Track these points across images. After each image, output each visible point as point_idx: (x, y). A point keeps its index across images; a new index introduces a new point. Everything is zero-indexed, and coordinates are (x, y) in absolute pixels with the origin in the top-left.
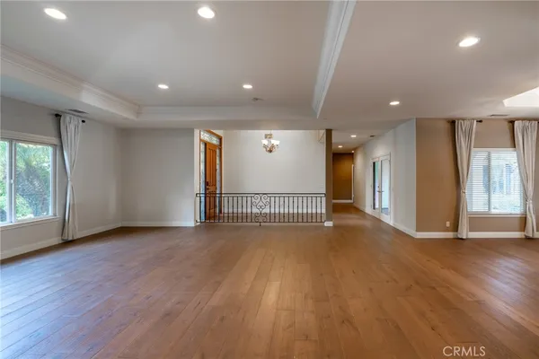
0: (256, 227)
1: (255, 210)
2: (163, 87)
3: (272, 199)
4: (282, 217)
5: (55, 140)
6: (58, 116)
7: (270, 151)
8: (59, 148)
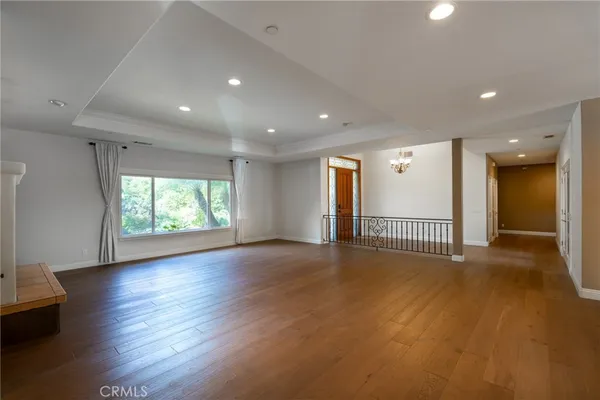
0: (373, 251)
1: (372, 234)
2: (271, 131)
3: (389, 223)
4: (399, 244)
5: (230, 177)
6: (231, 161)
7: (400, 171)
8: (233, 182)
